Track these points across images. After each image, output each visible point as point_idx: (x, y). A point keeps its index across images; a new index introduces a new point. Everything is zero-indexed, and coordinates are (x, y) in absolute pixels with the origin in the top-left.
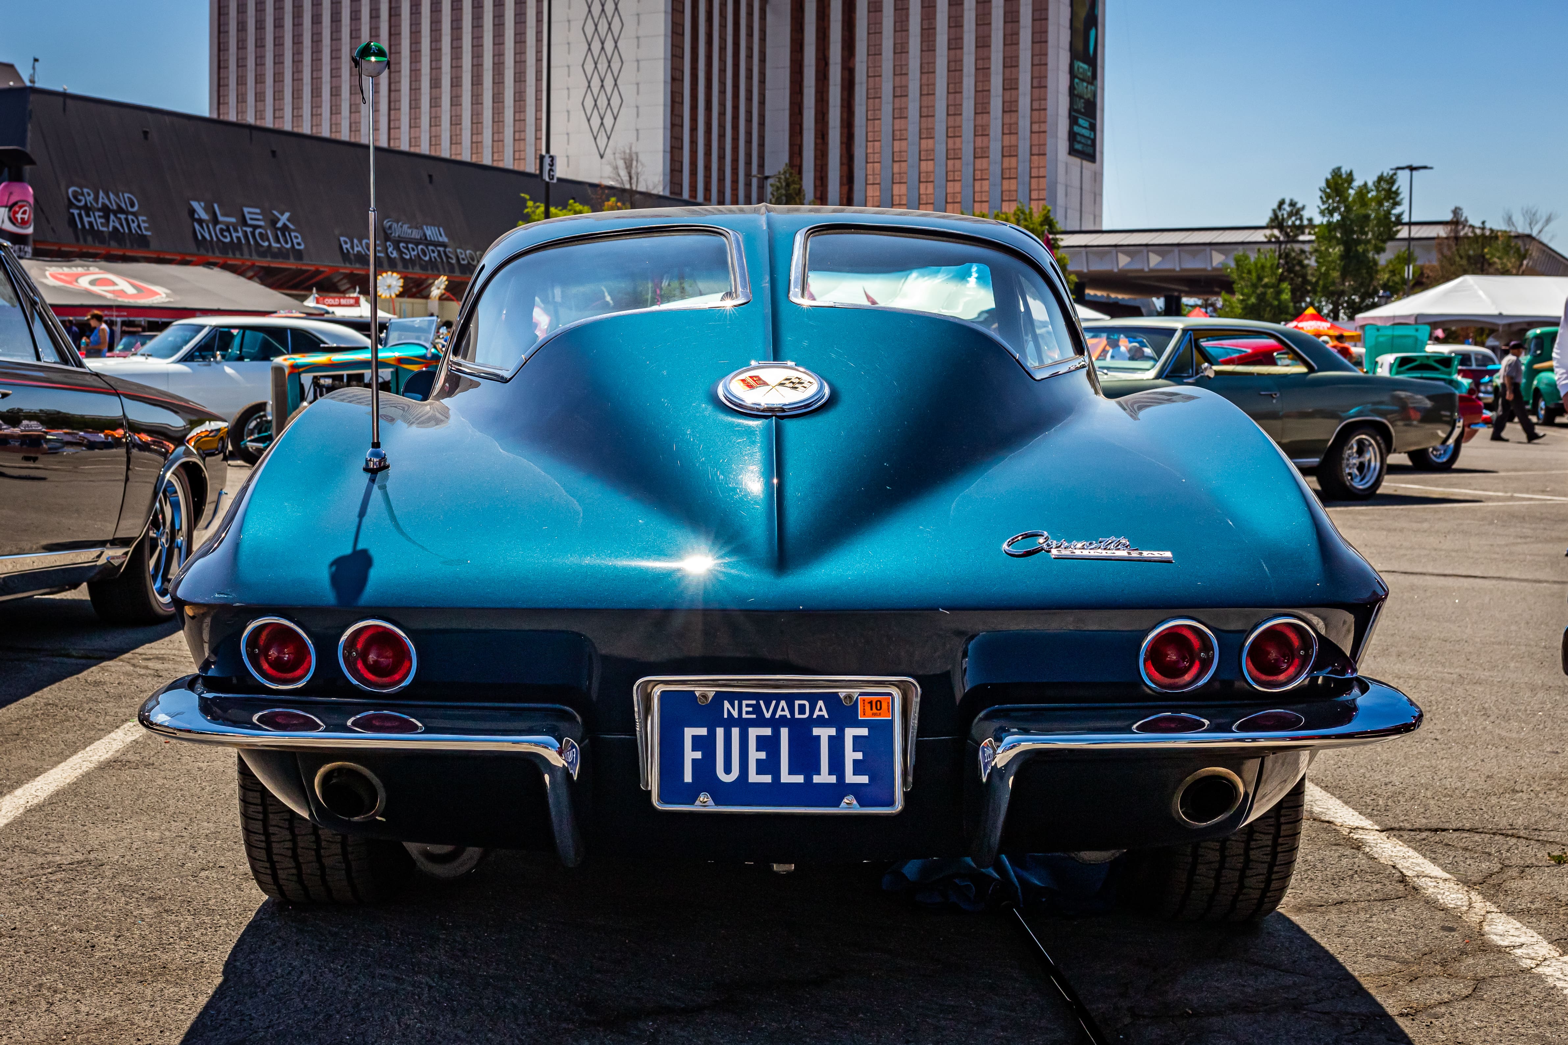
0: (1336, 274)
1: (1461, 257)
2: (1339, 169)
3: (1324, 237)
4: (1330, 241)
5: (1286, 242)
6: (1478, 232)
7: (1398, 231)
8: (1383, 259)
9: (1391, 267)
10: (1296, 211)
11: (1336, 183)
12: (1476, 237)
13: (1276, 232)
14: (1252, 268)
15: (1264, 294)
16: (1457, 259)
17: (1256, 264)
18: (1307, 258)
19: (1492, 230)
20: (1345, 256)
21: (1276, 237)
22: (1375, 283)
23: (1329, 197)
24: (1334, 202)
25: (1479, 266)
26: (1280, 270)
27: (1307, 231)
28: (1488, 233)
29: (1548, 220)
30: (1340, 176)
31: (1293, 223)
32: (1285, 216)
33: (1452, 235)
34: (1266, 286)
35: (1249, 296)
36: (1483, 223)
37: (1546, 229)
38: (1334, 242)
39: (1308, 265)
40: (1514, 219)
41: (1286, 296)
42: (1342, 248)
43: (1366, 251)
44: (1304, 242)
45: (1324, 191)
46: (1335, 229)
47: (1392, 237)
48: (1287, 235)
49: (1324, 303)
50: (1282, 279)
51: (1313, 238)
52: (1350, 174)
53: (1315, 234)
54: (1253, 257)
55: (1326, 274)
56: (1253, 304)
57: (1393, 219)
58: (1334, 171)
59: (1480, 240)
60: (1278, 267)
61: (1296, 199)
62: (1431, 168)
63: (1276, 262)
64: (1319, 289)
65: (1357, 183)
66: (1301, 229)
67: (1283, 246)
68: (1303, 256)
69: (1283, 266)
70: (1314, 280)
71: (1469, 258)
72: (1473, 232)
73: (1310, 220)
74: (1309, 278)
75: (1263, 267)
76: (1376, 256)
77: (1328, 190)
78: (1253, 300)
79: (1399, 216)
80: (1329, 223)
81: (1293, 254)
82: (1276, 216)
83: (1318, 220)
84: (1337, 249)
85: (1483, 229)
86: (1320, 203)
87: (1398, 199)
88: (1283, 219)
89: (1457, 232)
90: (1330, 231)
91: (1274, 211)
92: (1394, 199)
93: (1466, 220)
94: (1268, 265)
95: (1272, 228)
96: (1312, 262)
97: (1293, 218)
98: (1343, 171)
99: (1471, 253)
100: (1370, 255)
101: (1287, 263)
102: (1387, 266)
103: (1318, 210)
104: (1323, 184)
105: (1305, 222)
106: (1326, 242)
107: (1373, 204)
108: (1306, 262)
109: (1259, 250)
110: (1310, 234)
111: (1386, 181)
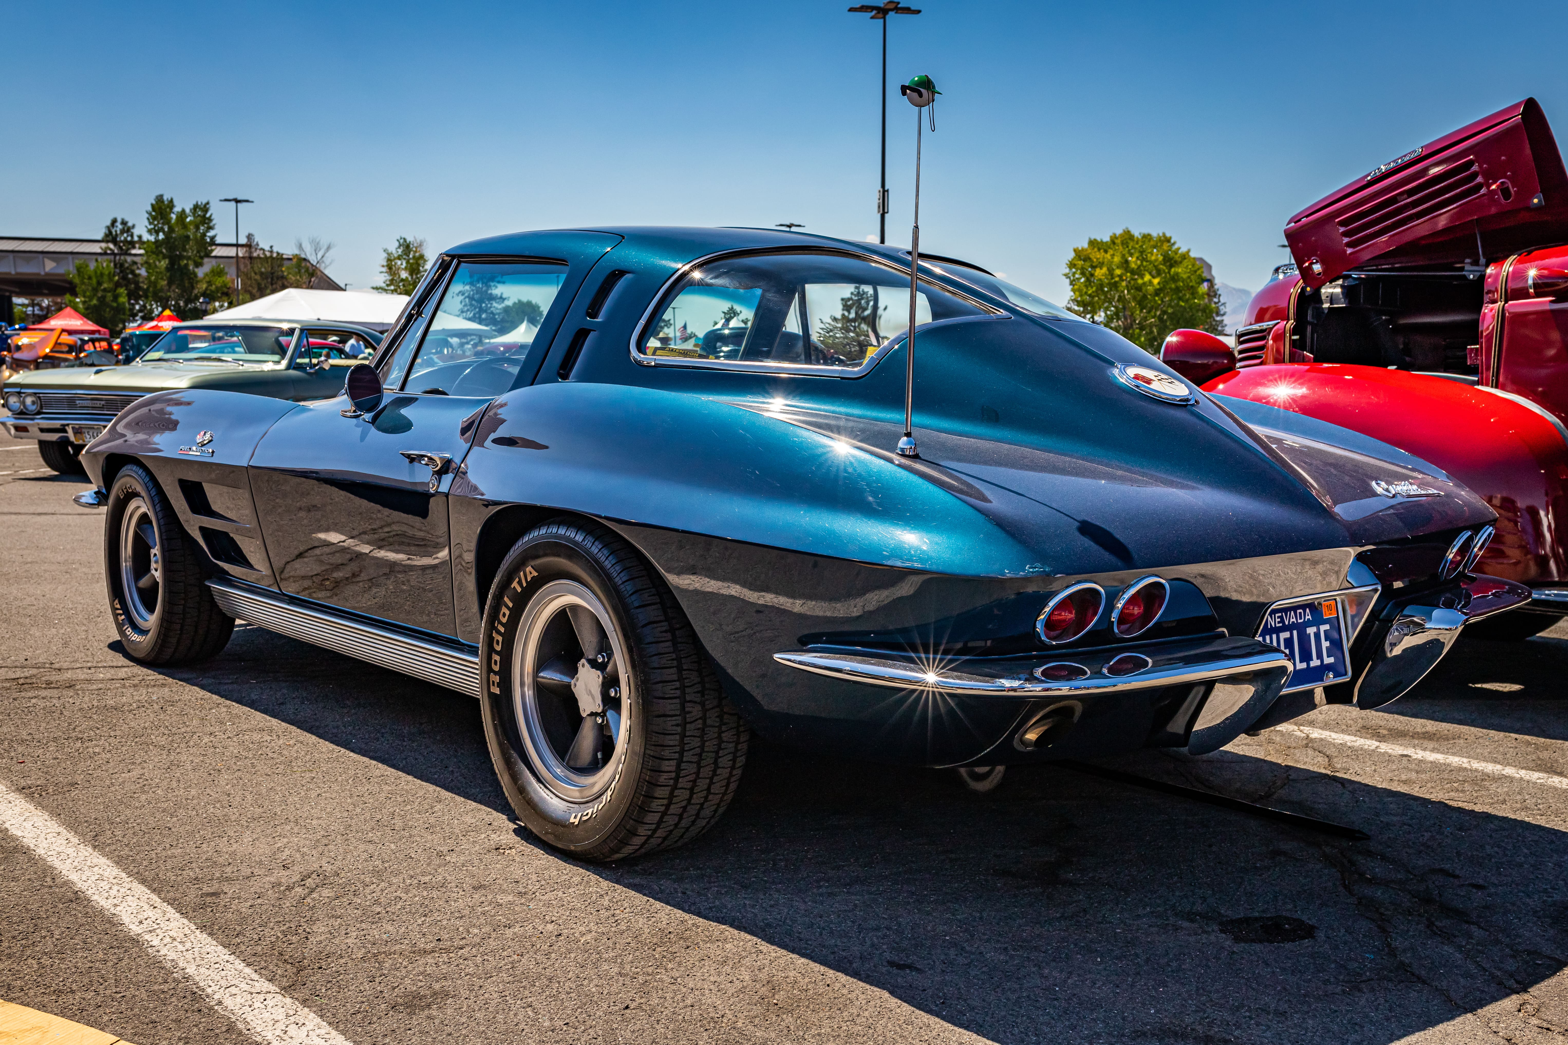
0: (164, 283)
1: (256, 273)
2: (162, 196)
3: (153, 252)
4: (157, 255)
5: (120, 255)
6: (268, 254)
7: (212, 251)
8: (201, 272)
9: (207, 279)
10: (127, 229)
11: (160, 208)
12: (266, 258)
13: (111, 246)
14: (93, 274)
15: (104, 297)
16: (253, 274)
17: (96, 272)
18: (138, 268)
19: (278, 253)
20: (170, 268)
21: (111, 249)
22: (196, 291)
23: (154, 218)
24: (159, 223)
25: (269, 280)
26: (117, 278)
27: (137, 246)
28: (275, 255)
29: (329, 248)
30: (163, 202)
31: (125, 239)
32: (118, 232)
33: (247, 255)
34: (105, 290)
35: (91, 299)
36: (271, 247)
37: (327, 255)
38: (161, 256)
39: (139, 275)
40: (304, 246)
41: (123, 299)
42: (167, 261)
43: (187, 265)
44: (135, 255)
45: (150, 214)
46: (161, 246)
47: (208, 255)
48: (120, 248)
49: (154, 306)
50: (118, 285)
51: (142, 252)
52: (171, 201)
53: (144, 249)
54: (92, 266)
55: (155, 284)
56: (95, 305)
57: (208, 240)
58: (157, 197)
59: (269, 260)
60: (114, 276)
61: (126, 219)
62: (252, 202)
63: (112, 271)
64: (150, 295)
65: (177, 209)
66: (132, 244)
67: (118, 258)
68: (135, 267)
69: (119, 274)
70: (145, 287)
71: (262, 274)
72: (264, 253)
73: (140, 237)
74: (141, 285)
75: (102, 274)
76: (196, 270)
77: (154, 213)
78: (95, 302)
79: (213, 238)
80: (157, 241)
81: (126, 265)
82: (110, 232)
83: (146, 237)
84: (162, 263)
85: (271, 252)
86: (147, 223)
87: (211, 224)
88: (117, 235)
89: (251, 253)
90: (157, 247)
91: (108, 227)
92: (208, 223)
93: (257, 244)
94: (107, 272)
95: (107, 242)
96: (143, 272)
97: (125, 235)
98: (165, 198)
99: (263, 270)
100: (191, 268)
101: (121, 272)
102: (204, 278)
103: (146, 229)
104: (150, 209)
105: (136, 239)
106: (154, 256)
107: (192, 227)
108: (137, 272)
109: (97, 260)
110: (140, 248)
111: (201, 209)
